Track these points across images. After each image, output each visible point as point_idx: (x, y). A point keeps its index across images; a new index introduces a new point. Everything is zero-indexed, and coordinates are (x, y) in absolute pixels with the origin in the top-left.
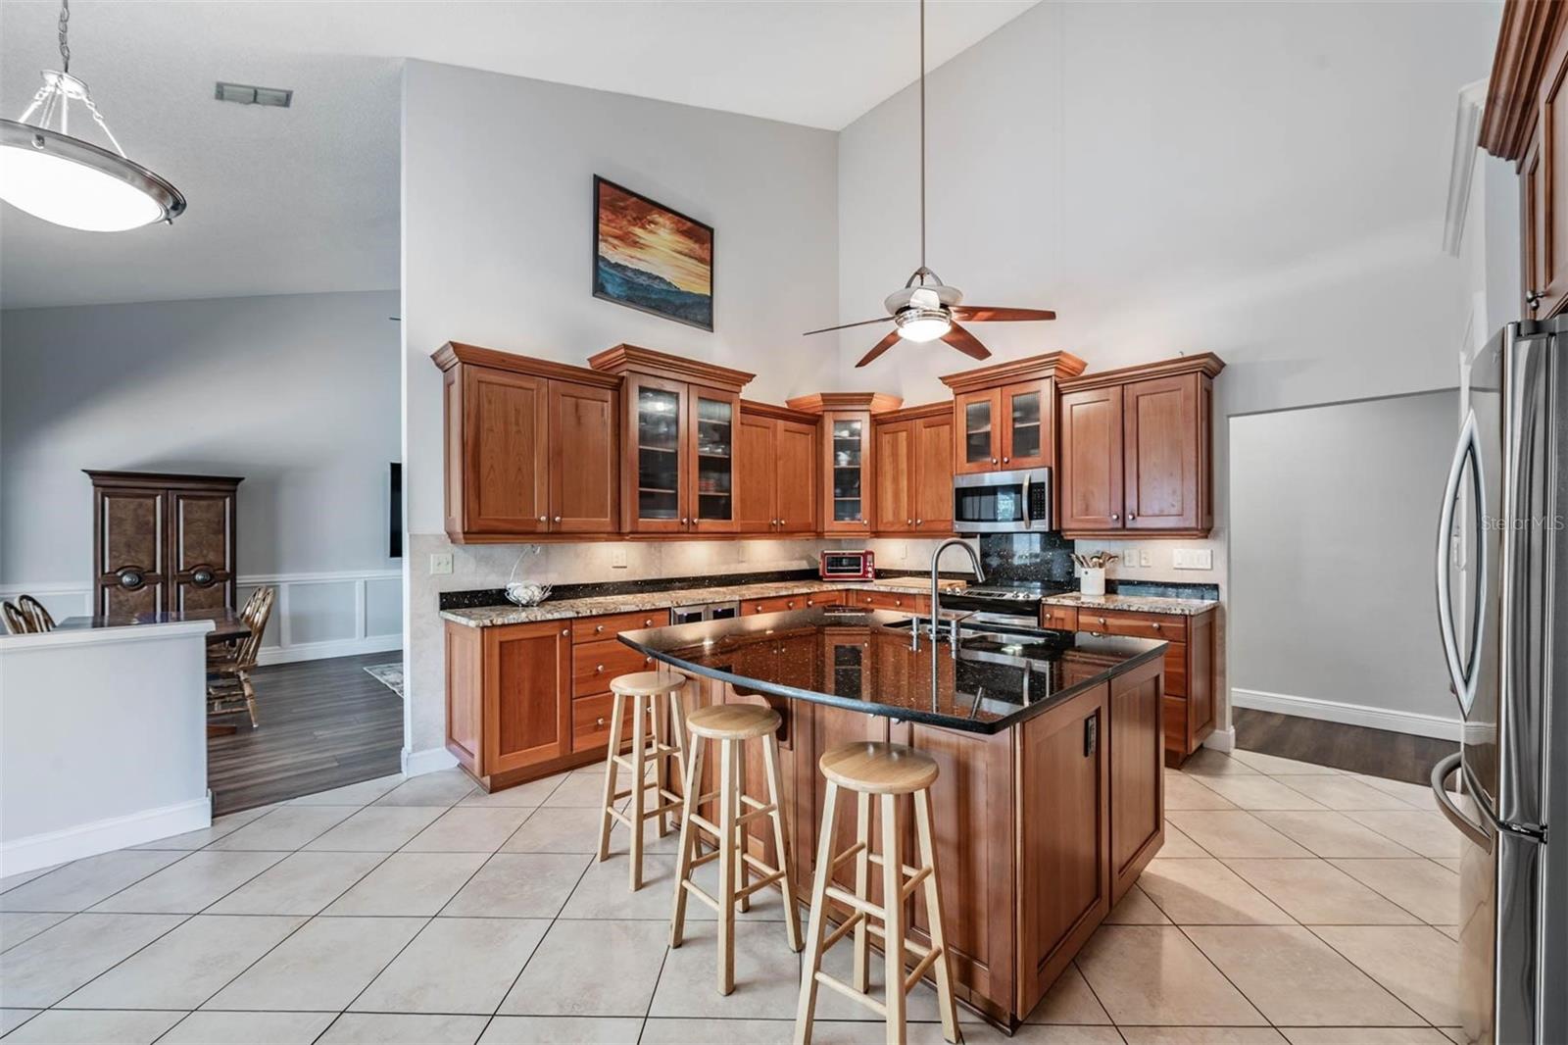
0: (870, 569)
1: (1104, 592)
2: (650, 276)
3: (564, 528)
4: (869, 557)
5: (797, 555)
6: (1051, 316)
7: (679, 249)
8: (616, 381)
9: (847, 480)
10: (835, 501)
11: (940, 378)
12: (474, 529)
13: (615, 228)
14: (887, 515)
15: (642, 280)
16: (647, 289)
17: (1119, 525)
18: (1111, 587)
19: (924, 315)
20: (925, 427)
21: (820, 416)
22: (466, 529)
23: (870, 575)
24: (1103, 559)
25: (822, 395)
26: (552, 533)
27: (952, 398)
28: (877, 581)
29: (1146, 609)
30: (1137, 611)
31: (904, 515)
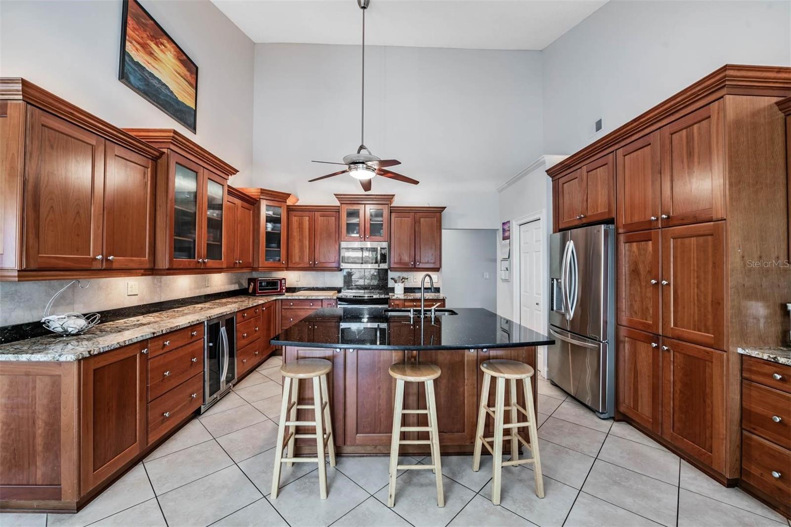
0: (284, 288)
1: (403, 292)
2: (160, 81)
3: (115, 266)
4: (283, 281)
5: (234, 281)
6: (416, 183)
7: (179, 71)
8: (157, 154)
9: (273, 238)
10: (266, 250)
11: (335, 194)
12: (32, 267)
13: (138, 35)
14: (296, 258)
15: (154, 82)
16: (157, 90)
17: (413, 266)
18: (407, 290)
19: (367, 168)
20: (321, 216)
21: (258, 201)
22: (24, 267)
23: (284, 291)
24: (403, 280)
25: (261, 189)
26: (104, 270)
27: (339, 205)
28: (286, 294)
29: (431, 298)
30: (428, 299)
31: (306, 259)
